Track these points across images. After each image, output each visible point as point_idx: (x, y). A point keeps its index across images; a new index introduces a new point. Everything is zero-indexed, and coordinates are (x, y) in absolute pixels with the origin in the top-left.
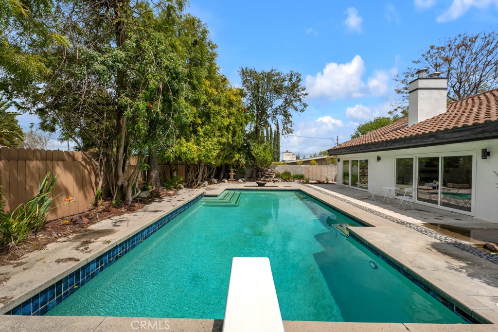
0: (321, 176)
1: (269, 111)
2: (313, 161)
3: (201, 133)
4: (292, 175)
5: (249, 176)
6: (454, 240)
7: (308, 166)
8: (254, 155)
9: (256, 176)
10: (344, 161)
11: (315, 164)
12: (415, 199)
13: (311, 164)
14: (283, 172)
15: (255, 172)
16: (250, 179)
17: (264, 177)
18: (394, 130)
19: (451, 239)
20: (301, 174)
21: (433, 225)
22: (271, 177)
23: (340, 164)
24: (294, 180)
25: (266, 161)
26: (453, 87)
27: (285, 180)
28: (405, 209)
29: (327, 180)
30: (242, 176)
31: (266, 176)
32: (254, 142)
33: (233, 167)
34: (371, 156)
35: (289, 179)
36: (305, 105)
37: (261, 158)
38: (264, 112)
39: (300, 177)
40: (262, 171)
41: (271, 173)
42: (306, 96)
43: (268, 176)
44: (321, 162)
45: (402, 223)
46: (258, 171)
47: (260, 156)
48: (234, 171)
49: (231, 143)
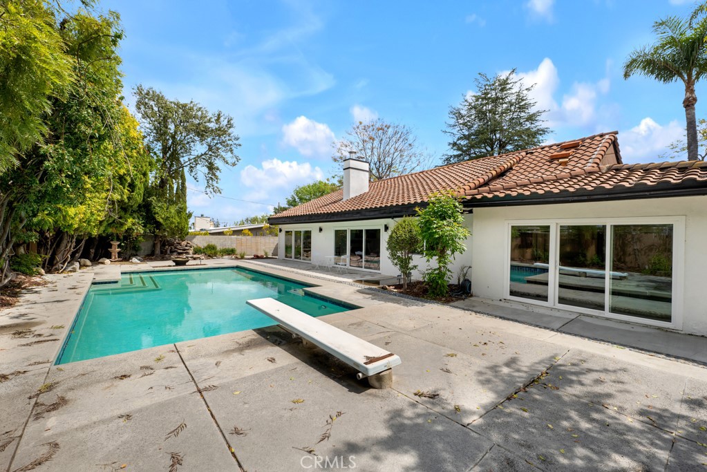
0: (257, 250)
1: (184, 159)
2: (247, 231)
3: (89, 186)
4: (218, 248)
5: (146, 253)
6: (368, 287)
7: (240, 237)
8: (161, 220)
9: (162, 252)
10: (287, 232)
11: (249, 235)
12: (348, 266)
13: (244, 235)
14: (206, 245)
15: (159, 246)
16: (150, 256)
17: (175, 253)
18: (332, 203)
19: (367, 286)
20: (231, 248)
21: (360, 281)
22: (187, 253)
23: (282, 235)
24: (223, 256)
25: (181, 230)
26: (376, 164)
27: (210, 256)
28: (342, 273)
29: (266, 254)
30: (134, 252)
31: (179, 251)
32: (159, 201)
33: (118, 239)
34: (313, 227)
35: (215, 254)
36: (238, 160)
37: (173, 226)
38: (175, 157)
39: (230, 252)
40: (171, 244)
41: (187, 248)
42: (238, 147)
43: (181, 251)
44: (255, 231)
45: (341, 282)
46: (163, 245)
47: (172, 223)
48: (119, 246)
49: (126, 201)
